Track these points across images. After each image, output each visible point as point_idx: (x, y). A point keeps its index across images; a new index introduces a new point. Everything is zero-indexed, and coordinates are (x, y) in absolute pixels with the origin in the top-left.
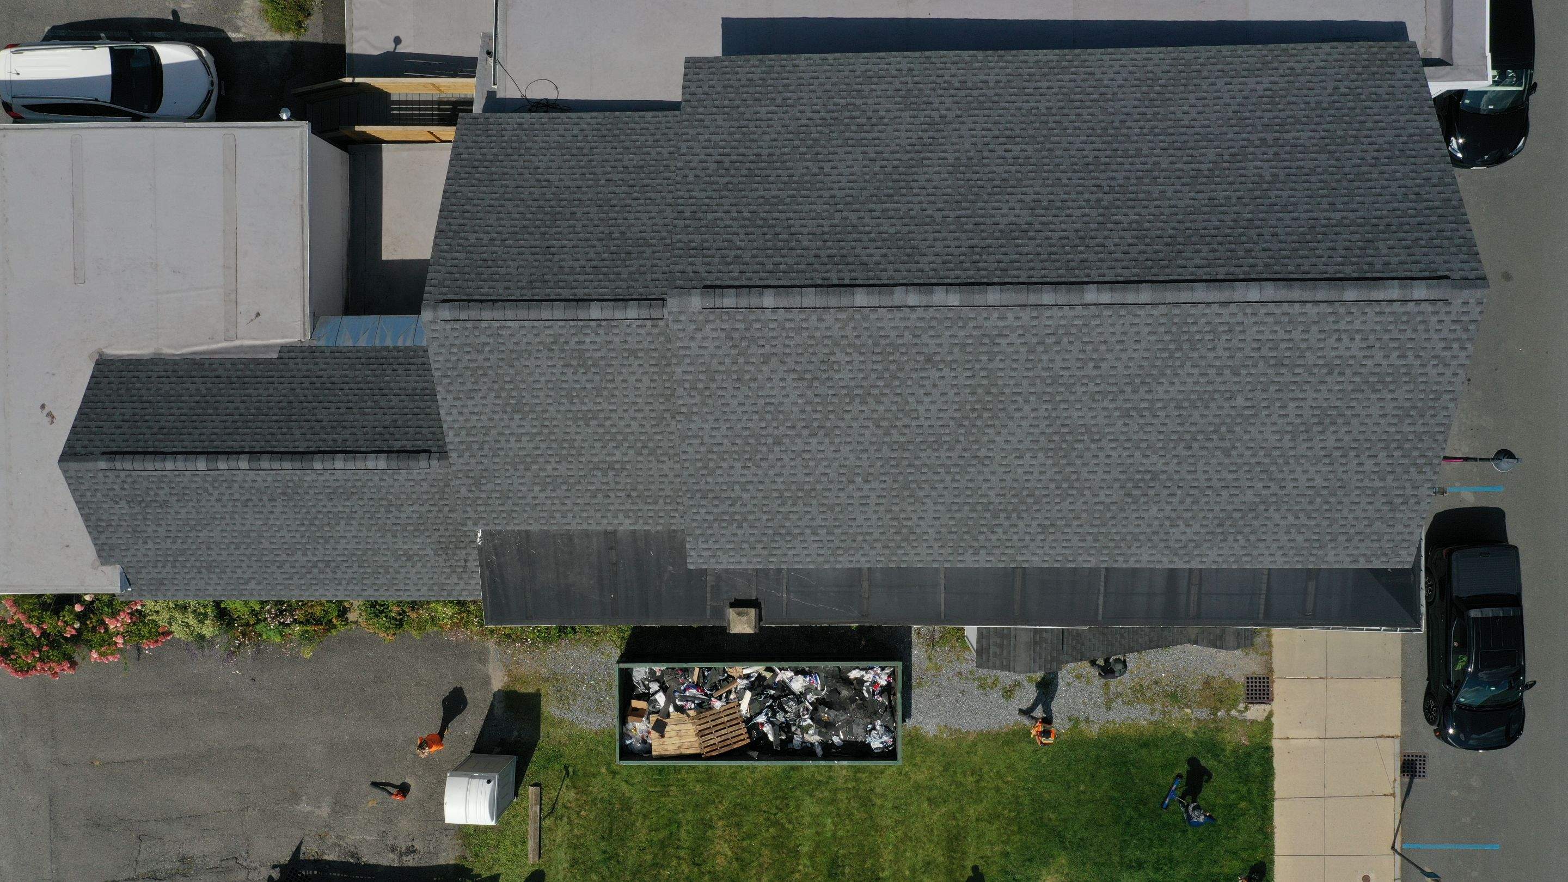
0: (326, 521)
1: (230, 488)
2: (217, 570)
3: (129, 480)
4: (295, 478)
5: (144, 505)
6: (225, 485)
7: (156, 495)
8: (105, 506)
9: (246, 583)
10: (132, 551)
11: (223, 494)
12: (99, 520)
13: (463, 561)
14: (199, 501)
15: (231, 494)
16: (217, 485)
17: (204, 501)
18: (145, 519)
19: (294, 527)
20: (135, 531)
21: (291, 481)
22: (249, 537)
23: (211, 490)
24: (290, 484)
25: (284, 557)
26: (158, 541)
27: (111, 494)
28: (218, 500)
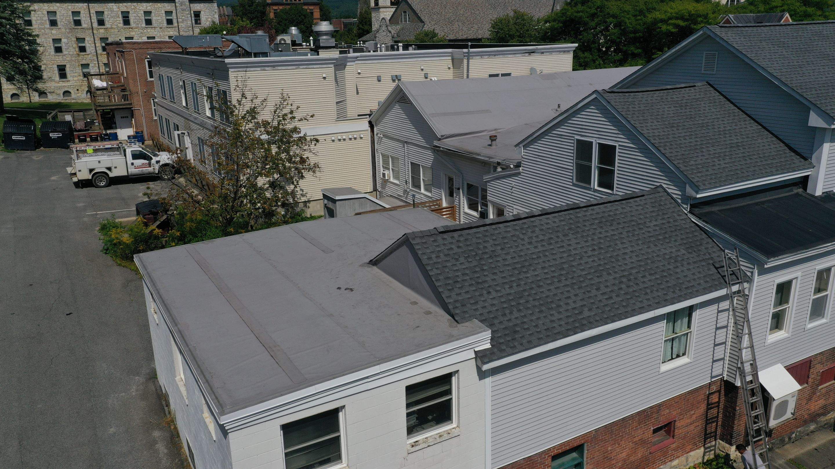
0: (608, 244)
1: (533, 232)
2: (554, 306)
3: (462, 239)
4: (572, 217)
5: (478, 258)
6: (530, 230)
7: (485, 247)
8: (449, 264)
9: (581, 313)
10: (481, 303)
11: (531, 238)
12: (448, 278)
13: (707, 254)
14: (517, 247)
15: (537, 237)
16: (524, 232)
17: (520, 246)
18: (483, 270)
19: (590, 253)
20: (478, 283)
21: (570, 219)
22: (563, 269)
23: (521, 236)
24: (571, 221)
25: (597, 280)
26: (498, 288)
27: (451, 252)
28: (530, 243)
